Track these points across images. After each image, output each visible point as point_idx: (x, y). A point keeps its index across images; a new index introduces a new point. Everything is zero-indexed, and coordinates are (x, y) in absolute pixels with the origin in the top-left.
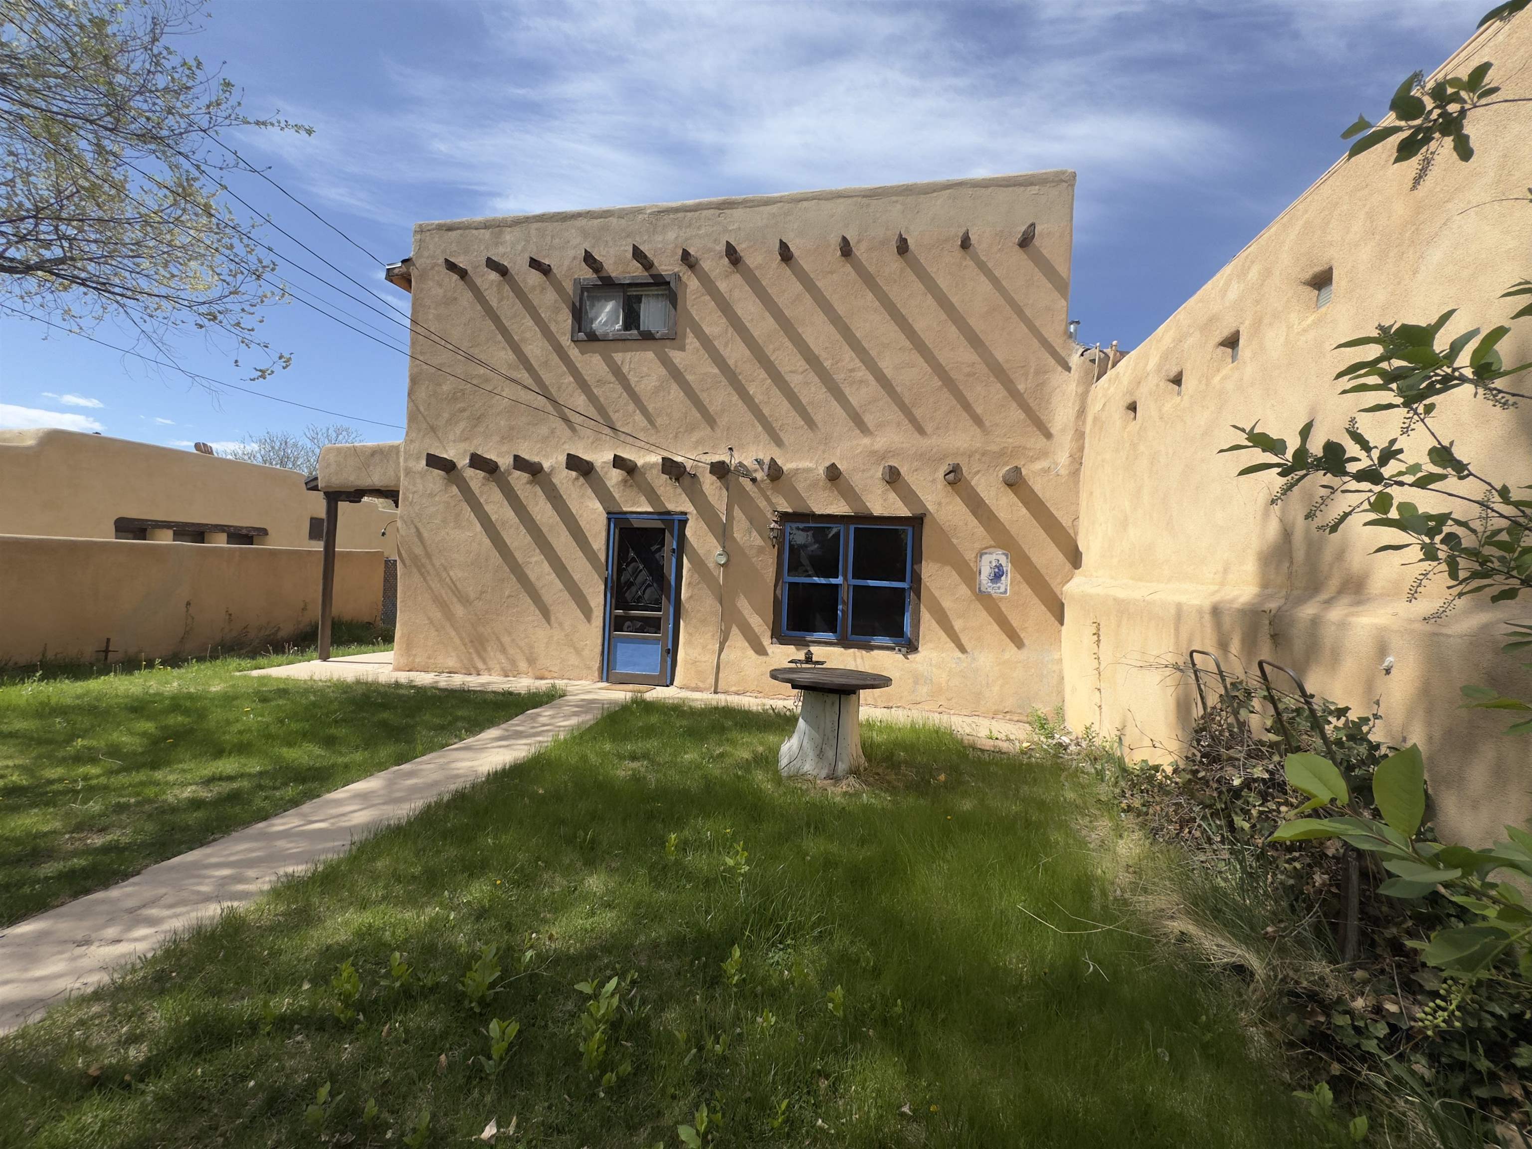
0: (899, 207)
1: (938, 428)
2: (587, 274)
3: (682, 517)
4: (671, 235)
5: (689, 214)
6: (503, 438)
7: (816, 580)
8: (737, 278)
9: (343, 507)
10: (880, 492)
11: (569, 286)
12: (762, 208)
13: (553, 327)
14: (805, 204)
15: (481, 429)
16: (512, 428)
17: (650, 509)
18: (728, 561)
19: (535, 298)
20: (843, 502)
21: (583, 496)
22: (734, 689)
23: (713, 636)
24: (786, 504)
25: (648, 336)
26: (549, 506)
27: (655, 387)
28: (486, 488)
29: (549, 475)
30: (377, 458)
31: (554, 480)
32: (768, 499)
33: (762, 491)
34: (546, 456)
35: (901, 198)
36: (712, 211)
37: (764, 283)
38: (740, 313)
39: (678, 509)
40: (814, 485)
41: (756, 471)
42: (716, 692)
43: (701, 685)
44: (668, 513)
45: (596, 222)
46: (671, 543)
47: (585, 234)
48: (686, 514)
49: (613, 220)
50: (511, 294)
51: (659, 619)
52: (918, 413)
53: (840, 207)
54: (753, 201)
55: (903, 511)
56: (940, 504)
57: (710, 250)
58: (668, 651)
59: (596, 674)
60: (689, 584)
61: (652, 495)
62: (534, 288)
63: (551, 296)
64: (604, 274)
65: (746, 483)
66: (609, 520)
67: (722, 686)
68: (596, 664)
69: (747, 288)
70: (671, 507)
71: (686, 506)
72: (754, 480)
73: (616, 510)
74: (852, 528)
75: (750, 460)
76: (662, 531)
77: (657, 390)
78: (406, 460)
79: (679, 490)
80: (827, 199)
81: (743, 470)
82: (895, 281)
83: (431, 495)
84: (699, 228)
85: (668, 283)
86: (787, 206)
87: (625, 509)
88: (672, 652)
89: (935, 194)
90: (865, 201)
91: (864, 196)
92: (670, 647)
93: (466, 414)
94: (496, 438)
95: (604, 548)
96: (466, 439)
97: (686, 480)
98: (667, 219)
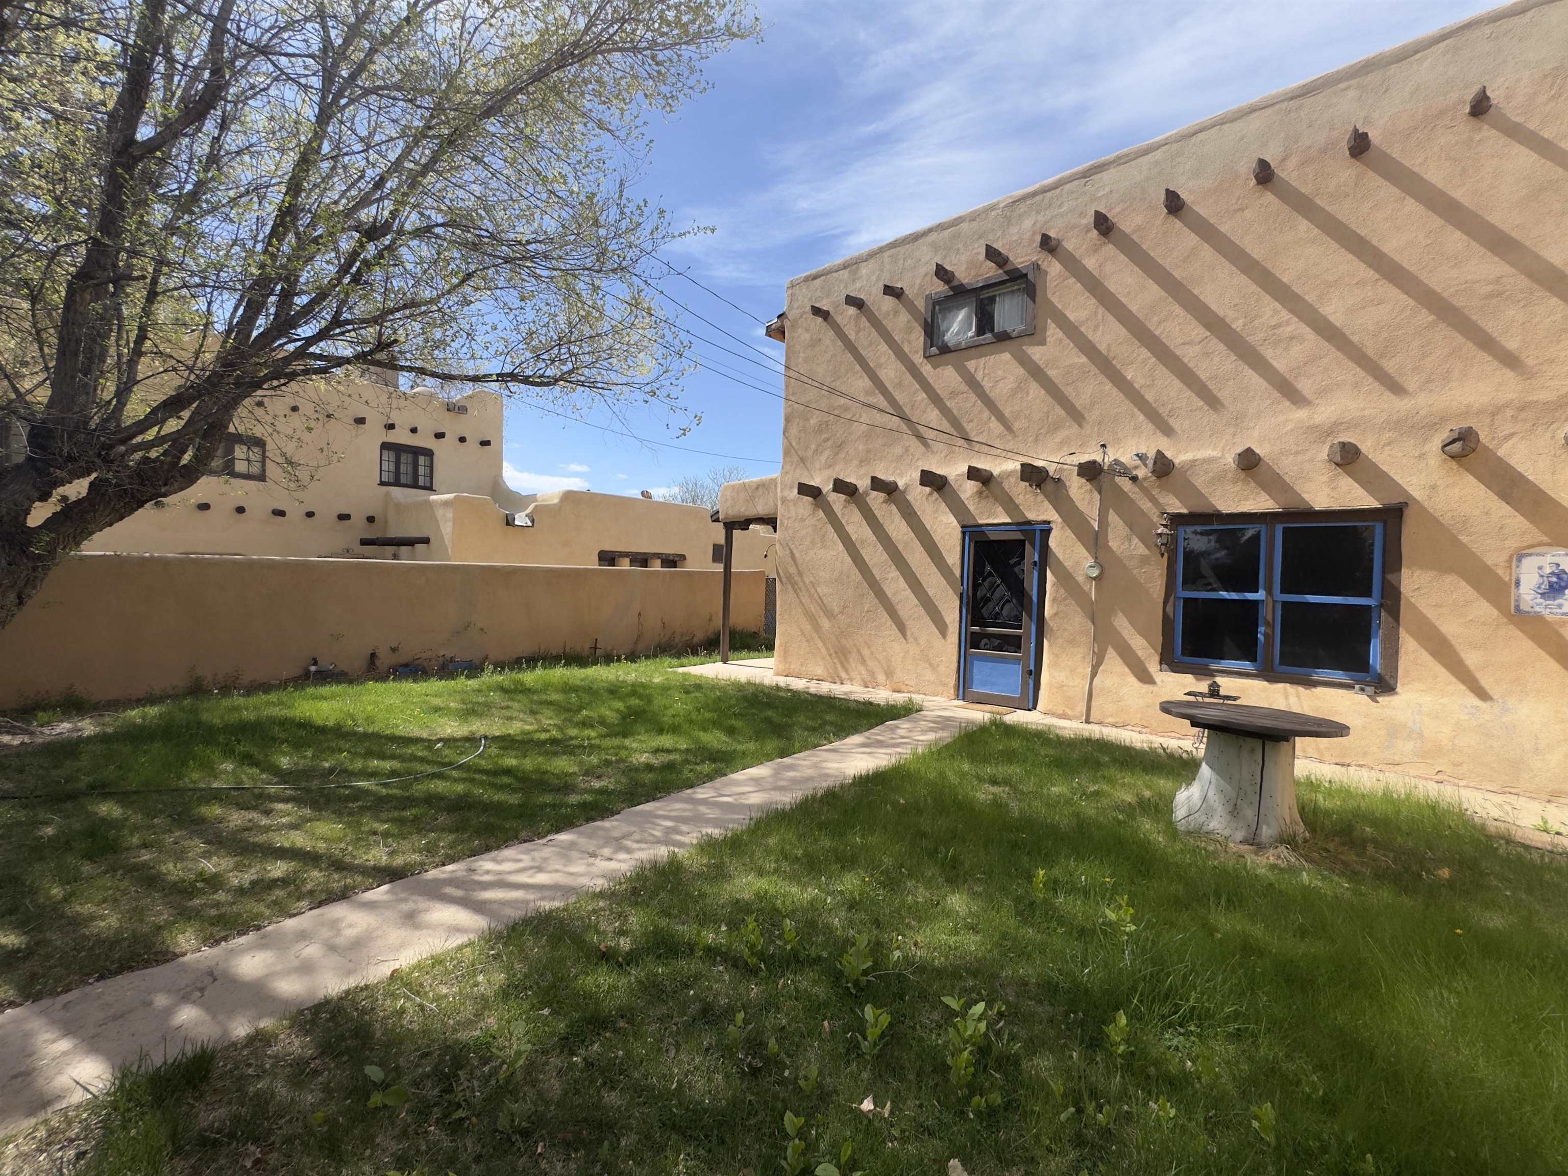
0: (1352, 93)
1: (1428, 381)
2: (939, 288)
3: (1045, 527)
4: (1027, 223)
5: (1049, 194)
6: (861, 462)
7: (1224, 594)
8: (1110, 249)
9: (736, 533)
10: (1325, 478)
11: (920, 304)
12: (1140, 160)
13: (906, 349)
14: (1201, 136)
15: (842, 455)
16: (869, 451)
17: (1008, 520)
18: (1102, 573)
19: (888, 324)
20: (1264, 496)
21: (936, 511)
22: (1110, 720)
23: (1084, 657)
24: (1178, 503)
25: (1004, 337)
26: (904, 522)
27: (1012, 389)
28: (846, 511)
29: (904, 492)
30: (761, 490)
31: (908, 498)
32: (1154, 500)
33: (1146, 492)
34: (901, 475)
35: (1354, 82)
36: (1076, 182)
37: (1144, 247)
38: (1112, 288)
39: (1040, 518)
40: (1219, 478)
41: (1136, 467)
42: (1088, 722)
43: (1069, 712)
44: (1029, 523)
45: (946, 233)
46: (1032, 555)
47: (935, 247)
48: (1049, 523)
49: (965, 226)
50: (868, 324)
51: (1019, 637)
52: (1390, 366)
53: (1256, 123)
54: (1127, 155)
55: (1368, 502)
56: (1434, 487)
57: (1074, 227)
58: (1030, 672)
59: (952, 691)
60: (1054, 600)
61: (1009, 505)
62: (888, 314)
63: (904, 317)
64: (956, 283)
65: (1125, 483)
66: (964, 533)
67: (1095, 715)
68: (952, 681)
69: (1122, 257)
70: (1032, 516)
71: (1050, 514)
72: (1134, 479)
73: (971, 523)
74: (1279, 529)
75: (1129, 456)
76: (1022, 543)
77: (1014, 392)
78: (782, 490)
79: (1041, 497)
80: (1232, 121)
81: (1120, 469)
82: (1347, 195)
83: (802, 520)
84: (1060, 206)
85: (1026, 275)
86: (1175, 146)
87: (980, 522)
88: (1035, 674)
89: (1418, 56)
90: (1293, 104)
91: (1292, 99)
92: (1032, 667)
93: (829, 443)
94: (856, 462)
95: (958, 562)
96: (830, 466)
97: (1049, 486)
98: (1023, 207)
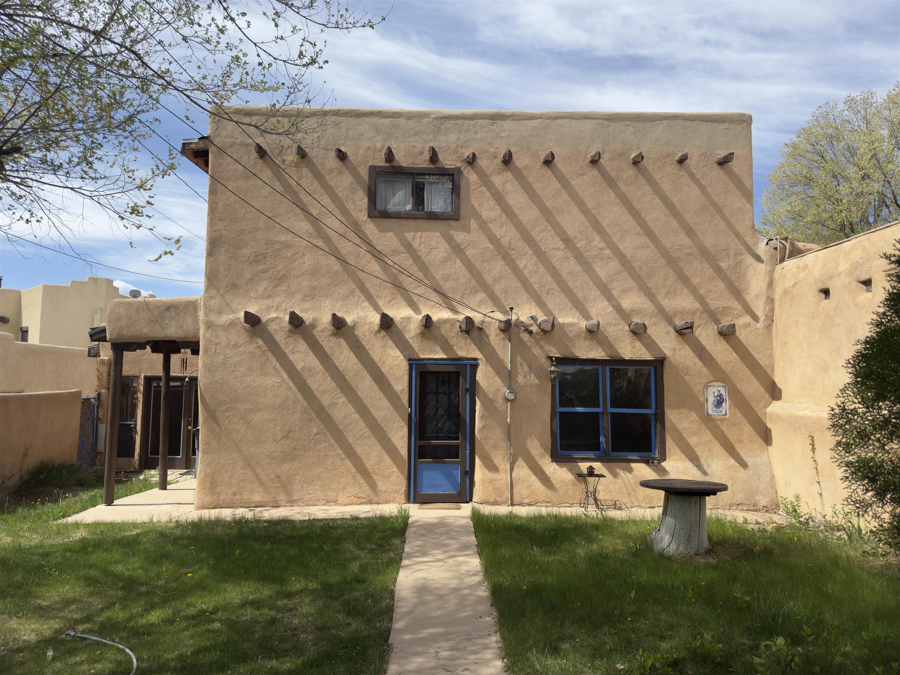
2: (380, 162)
3: (474, 362)
4: (453, 137)
5: (467, 122)
7: (580, 409)
8: (508, 175)
11: (364, 173)
12: (526, 122)
13: (350, 206)
17: (445, 356)
18: (516, 398)
19: (332, 181)
20: (600, 350)
21: (384, 346)
22: (526, 501)
24: (556, 351)
25: (433, 217)
27: (444, 257)
28: (291, 340)
29: (353, 328)
30: (173, 312)
31: (356, 333)
32: (542, 347)
33: (537, 341)
36: (486, 121)
37: (530, 180)
38: (510, 203)
39: (470, 356)
40: (578, 336)
41: (531, 325)
42: (512, 505)
43: (499, 499)
44: (461, 359)
45: (387, 121)
46: (464, 384)
47: (377, 130)
48: (476, 359)
49: (402, 121)
50: (310, 174)
51: (457, 447)
54: (519, 115)
55: (648, 356)
57: (486, 151)
58: (466, 473)
60: (482, 417)
61: (446, 346)
64: (395, 164)
65: (525, 337)
66: (411, 366)
67: (516, 499)
68: (403, 487)
69: (516, 183)
70: (462, 353)
71: (476, 354)
72: (531, 332)
73: (415, 357)
74: (608, 368)
75: (526, 317)
76: (457, 374)
77: (444, 261)
79: (469, 341)
80: (577, 119)
81: (519, 324)
84: (476, 133)
85: (453, 175)
86: (547, 122)
87: (422, 356)
88: (470, 473)
91: (605, 119)
92: (468, 469)
95: (406, 389)
97: (475, 333)
98: (450, 124)
